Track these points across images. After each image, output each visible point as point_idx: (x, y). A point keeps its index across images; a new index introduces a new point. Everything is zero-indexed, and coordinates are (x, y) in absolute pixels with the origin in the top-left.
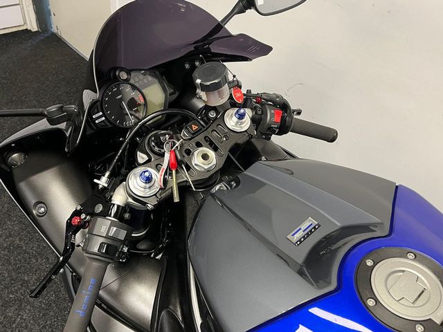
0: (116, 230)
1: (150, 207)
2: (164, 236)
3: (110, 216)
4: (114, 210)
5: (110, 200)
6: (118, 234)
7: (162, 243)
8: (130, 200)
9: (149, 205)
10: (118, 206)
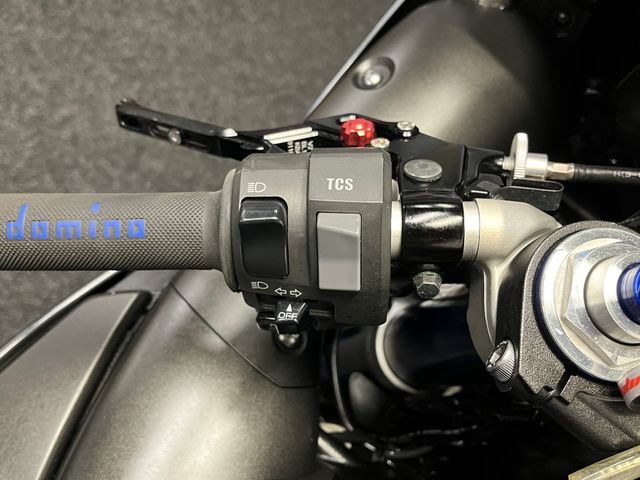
0: (350, 238)
1: (505, 360)
2: (403, 446)
3: (407, 211)
4: (435, 220)
5: (472, 198)
6: (337, 256)
7: (382, 447)
8: (498, 273)
9: (509, 354)
10: (457, 232)
